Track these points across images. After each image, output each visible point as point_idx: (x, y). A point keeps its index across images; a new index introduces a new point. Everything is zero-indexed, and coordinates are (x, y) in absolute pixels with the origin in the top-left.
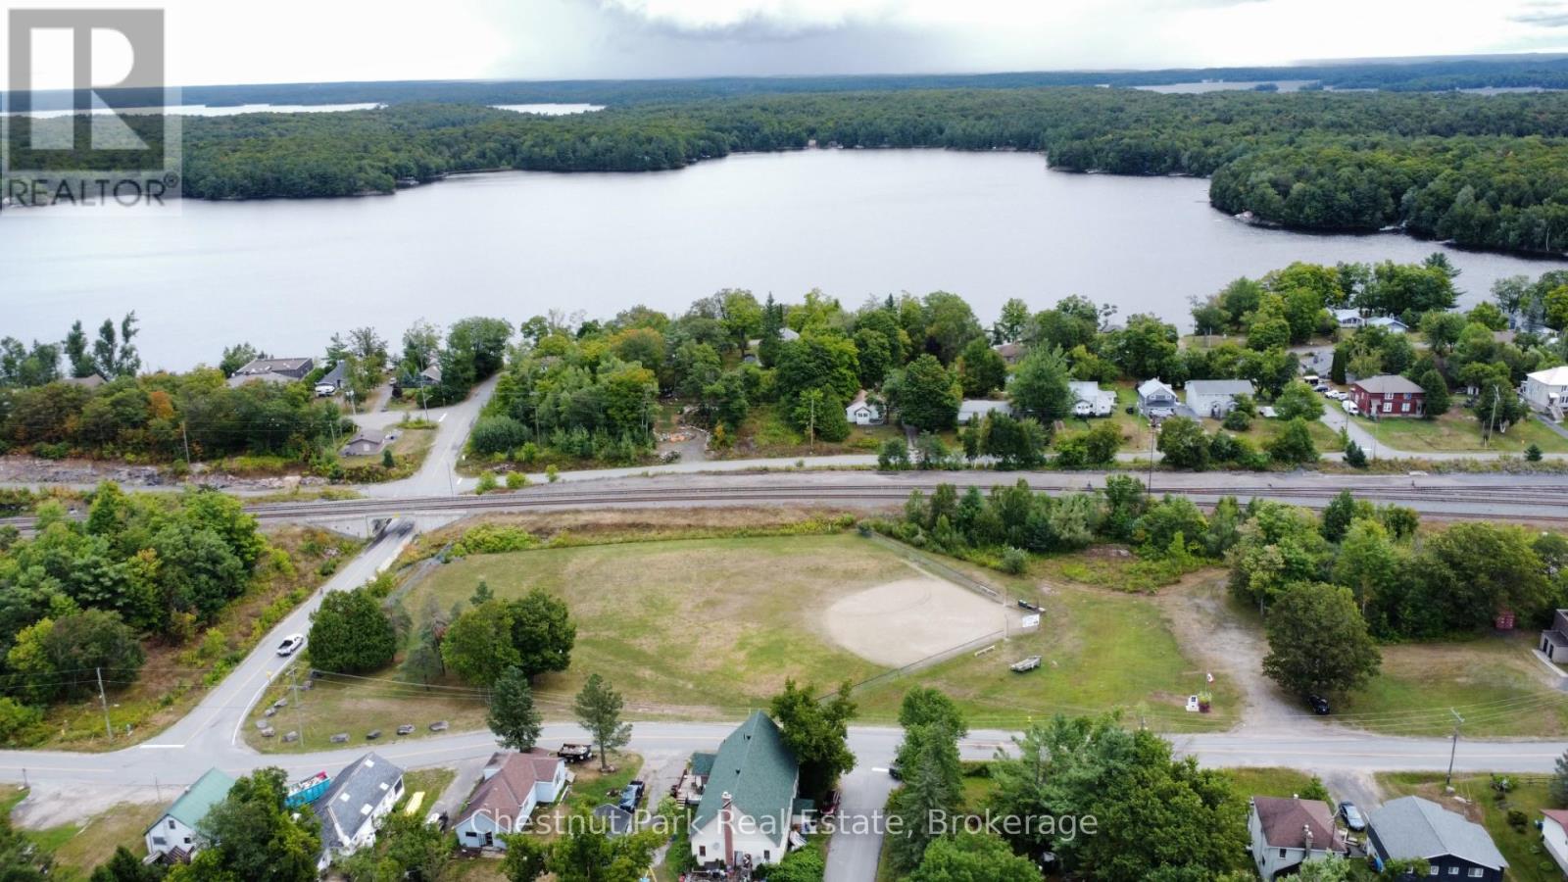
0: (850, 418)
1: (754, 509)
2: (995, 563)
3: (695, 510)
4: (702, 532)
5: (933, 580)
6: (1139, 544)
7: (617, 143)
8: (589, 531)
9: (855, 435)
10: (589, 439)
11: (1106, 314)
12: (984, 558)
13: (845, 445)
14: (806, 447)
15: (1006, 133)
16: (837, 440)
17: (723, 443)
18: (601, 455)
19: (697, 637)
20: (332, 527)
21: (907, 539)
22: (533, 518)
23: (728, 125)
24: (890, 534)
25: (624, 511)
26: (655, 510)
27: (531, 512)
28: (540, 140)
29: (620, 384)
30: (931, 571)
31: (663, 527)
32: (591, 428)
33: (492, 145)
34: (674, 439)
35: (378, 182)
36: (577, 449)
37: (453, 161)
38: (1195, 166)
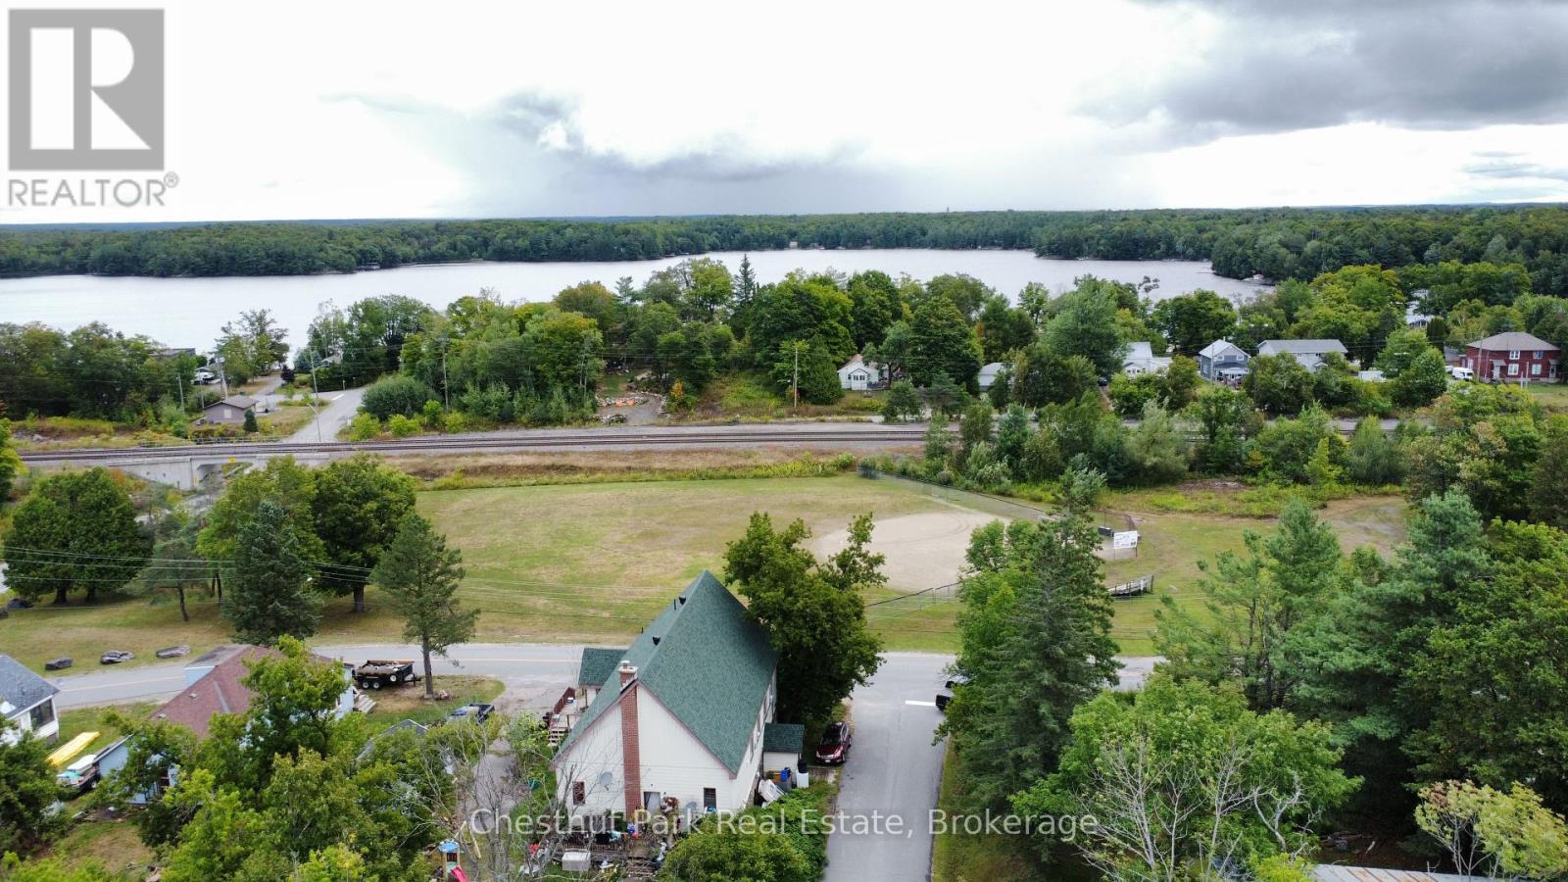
0: (844, 383)
1: (718, 452)
3: (639, 454)
4: (645, 475)
5: (969, 513)
6: (1254, 471)
7: (592, 233)
8: (491, 473)
9: (849, 398)
12: (1037, 492)
13: (836, 407)
14: (788, 409)
15: (992, 233)
16: (827, 402)
17: (683, 404)
18: (524, 419)
19: (624, 566)
20: (142, 472)
21: (931, 477)
22: (419, 460)
23: (708, 227)
24: (904, 474)
25: (543, 454)
26: (583, 454)
27: (417, 456)
28: (513, 232)
30: (965, 505)
31: (593, 470)
32: (514, 386)
33: (464, 237)
34: (619, 402)
35: (339, 261)
36: (494, 410)
37: (421, 252)
38: (1190, 251)
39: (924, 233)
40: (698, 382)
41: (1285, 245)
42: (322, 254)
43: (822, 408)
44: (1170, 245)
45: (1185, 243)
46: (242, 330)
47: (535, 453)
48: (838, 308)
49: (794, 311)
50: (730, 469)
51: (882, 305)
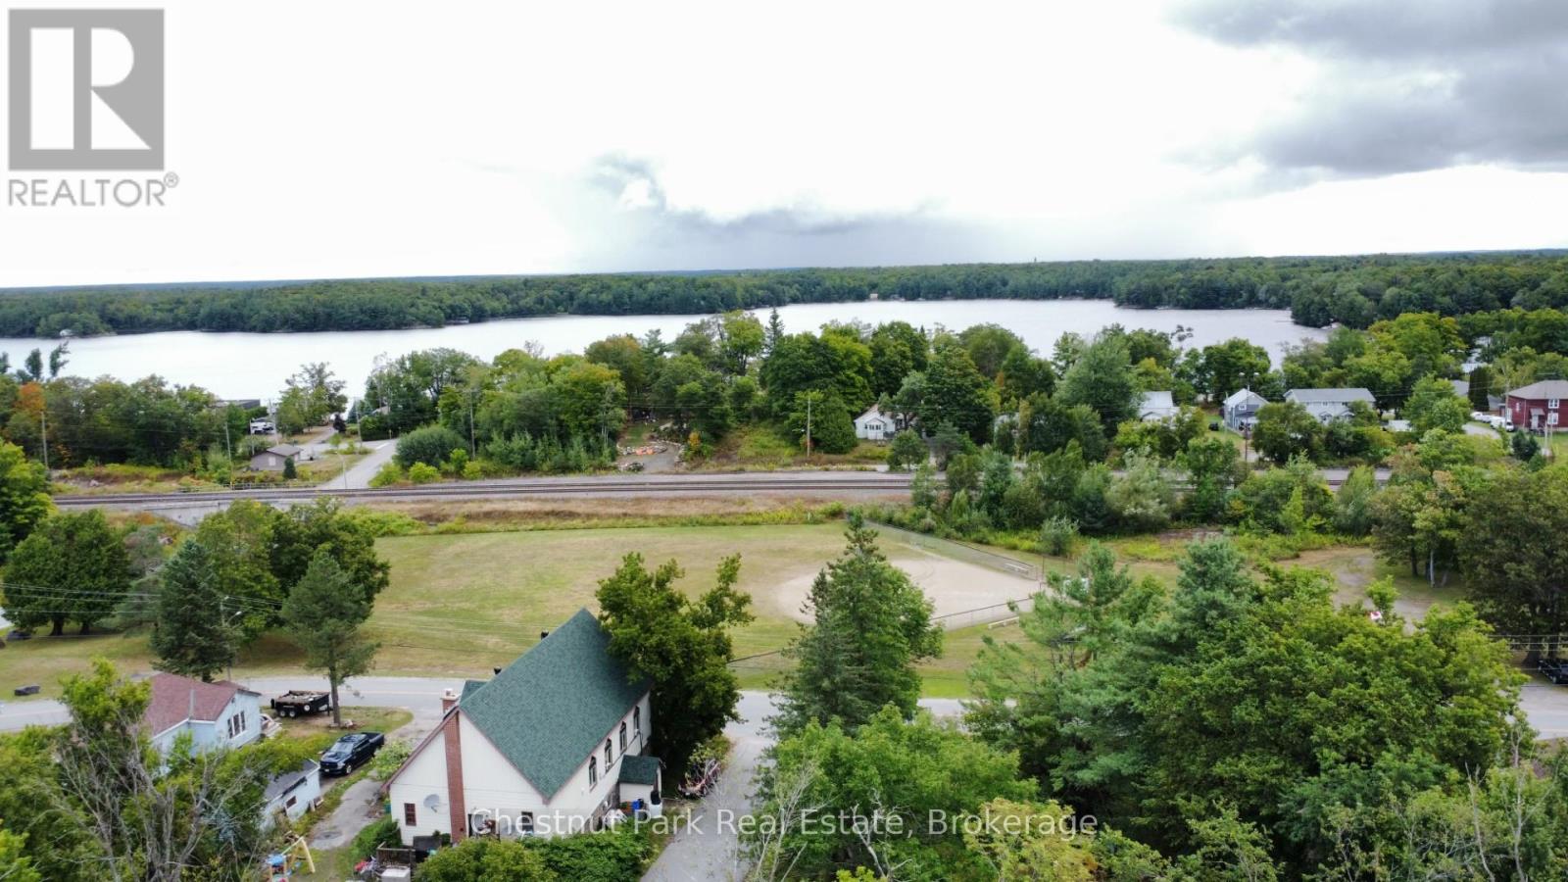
0: (860, 432)
2: (1027, 544)
3: (638, 500)
4: (642, 522)
5: (939, 560)
7: (674, 287)
8: (493, 518)
9: (863, 448)
10: (533, 447)
12: (1015, 540)
13: (849, 457)
14: (800, 458)
15: (1073, 283)
16: (840, 451)
17: (698, 453)
18: (545, 467)
20: (174, 516)
21: (912, 525)
22: (428, 506)
24: (888, 521)
25: (546, 500)
26: (584, 500)
27: (428, 501)
28: (598, 287)
31: (589, 516)
32: (537, 435)
33: (552, 292)
34: (639, 451)
35: (429, 316)
36: (517, 458)
37: (509, 306)
38: (1273, 299)
39: (1005, 283)
40: (717, 432)
41: (1364, 293)
42: (413, 310)
43: (833, 457)
44: (1252, 293)
45: (1267, 291)
46: (304, 383)
47: (539, 499)
48: (855, 359)
49: (810, 362)
50: (722, 516)
51: (903, 356)
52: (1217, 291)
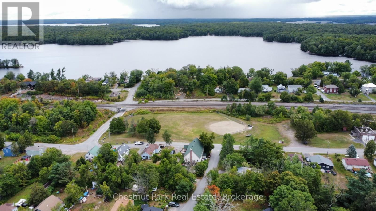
0: (215, 91)
1: (195, 108)
2: (244, 118)
3: (183, 108)
4: (185, 112)
5: (231, 121)
6: (274, 115)
7: (163, 33)
8: (162, 111)
9: (216, 94)
10: (161, 94)
11: (272, 71)
12: (242, 117)
13: (214, 97)
14: (206, 97)
15: (254, 32)
16: (213, 95)
17: (189, 95)
18: (163, 97)
19: (184, 129)
20: (109, 109)
21: (226, 114)
22: (150, 108)
23: (189, 30)
24: (223, 113)
25: (168, 107)
26: (175, 107)
28: (145, 33)
29: (167, 83)
30: (231, 119)
31: (176, 111)
32: (161, 92)
33: (135, 34)
34: (178, 95)
35: (110, 42)
36: (158, 96)
37: (126, 37)
38: (298, 41)
41: (315, 45)
42: (106, 40)
43: (211, 97)
44: (294, 39)
45: (297, 39)
52: (286, 38)
